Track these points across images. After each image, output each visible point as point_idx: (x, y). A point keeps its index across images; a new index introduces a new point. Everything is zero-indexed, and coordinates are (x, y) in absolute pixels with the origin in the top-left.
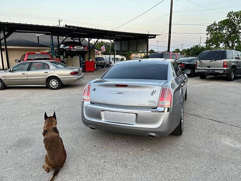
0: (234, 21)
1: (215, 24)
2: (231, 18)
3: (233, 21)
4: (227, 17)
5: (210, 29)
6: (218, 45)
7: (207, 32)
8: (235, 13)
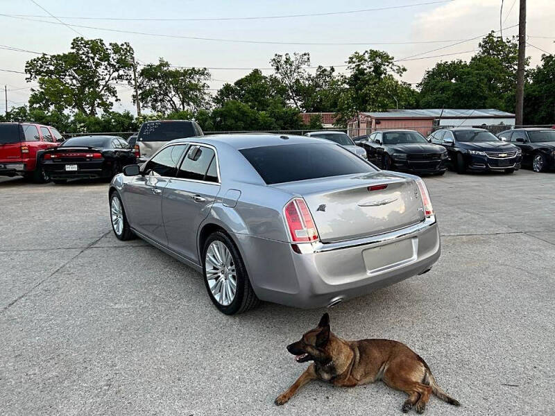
0: (88, 61)
1: (44, 59)
2: (81, 52)
3: (86, 59)
4: (73, 48)
5: (33, 68)
6: (60, 109)
7: (29, 76)
8: (87, 43)
